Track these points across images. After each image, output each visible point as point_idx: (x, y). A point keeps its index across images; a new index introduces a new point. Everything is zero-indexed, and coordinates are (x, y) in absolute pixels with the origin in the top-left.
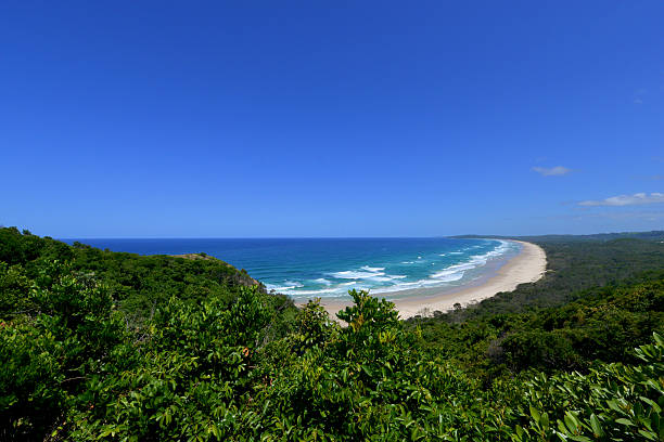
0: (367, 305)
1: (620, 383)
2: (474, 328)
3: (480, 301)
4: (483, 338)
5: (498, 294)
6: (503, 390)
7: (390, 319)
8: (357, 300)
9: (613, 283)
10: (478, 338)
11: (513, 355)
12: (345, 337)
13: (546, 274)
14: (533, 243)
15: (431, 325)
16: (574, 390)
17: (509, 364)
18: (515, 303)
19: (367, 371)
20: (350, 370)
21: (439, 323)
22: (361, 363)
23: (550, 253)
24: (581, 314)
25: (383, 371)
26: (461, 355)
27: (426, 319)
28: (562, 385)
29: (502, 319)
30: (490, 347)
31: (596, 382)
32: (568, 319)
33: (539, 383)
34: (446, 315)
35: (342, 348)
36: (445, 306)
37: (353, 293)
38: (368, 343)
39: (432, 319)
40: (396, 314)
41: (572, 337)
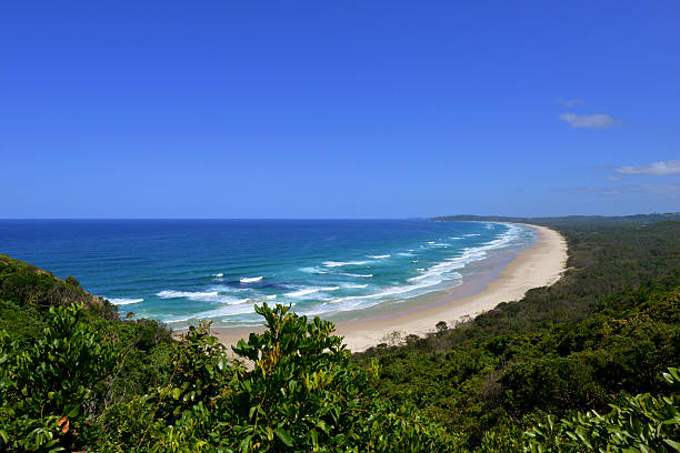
0: (288, 329)
1: (647, 420)
2: (463, 357)
3: (474, 316)
4: (475, 372)
5: (499, 306)
6: (496, 446)
7: (326, 350)
8: (271, 321)
9: (649, 285)
10: (469, 372)
11: (514, 395)
12: (247, 385)
13: (566, 273)
14: (552, 227)
15: (402, 357)
16: (588, 435)
17: (507, 406)
18: (523, 317)
19: (284, 440)
20: (256, 438)
21: (414, 354)
22: (274, 427)
23: (573, 243)
24: (607, 330)
25: (313, 435)
26: (443, 400)
27: (395, 348)
28: (572, 431)
29: (503, 341)
30: (485, 384)
31: (616, 422)
32: (590, 337)
33: (543, 430)
34: (423, 341)
35: (241, 405)
36: (423, 327)
37: (264, 311)
38: (288, 392)
39: (403, 348)
40: (337, 341)
41: (594, 362)
